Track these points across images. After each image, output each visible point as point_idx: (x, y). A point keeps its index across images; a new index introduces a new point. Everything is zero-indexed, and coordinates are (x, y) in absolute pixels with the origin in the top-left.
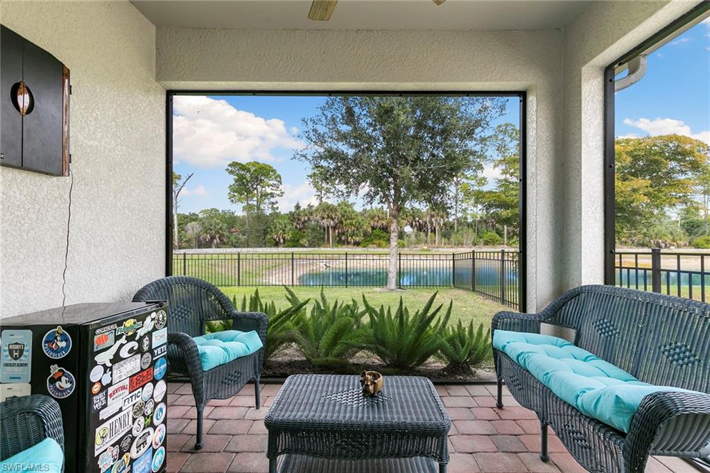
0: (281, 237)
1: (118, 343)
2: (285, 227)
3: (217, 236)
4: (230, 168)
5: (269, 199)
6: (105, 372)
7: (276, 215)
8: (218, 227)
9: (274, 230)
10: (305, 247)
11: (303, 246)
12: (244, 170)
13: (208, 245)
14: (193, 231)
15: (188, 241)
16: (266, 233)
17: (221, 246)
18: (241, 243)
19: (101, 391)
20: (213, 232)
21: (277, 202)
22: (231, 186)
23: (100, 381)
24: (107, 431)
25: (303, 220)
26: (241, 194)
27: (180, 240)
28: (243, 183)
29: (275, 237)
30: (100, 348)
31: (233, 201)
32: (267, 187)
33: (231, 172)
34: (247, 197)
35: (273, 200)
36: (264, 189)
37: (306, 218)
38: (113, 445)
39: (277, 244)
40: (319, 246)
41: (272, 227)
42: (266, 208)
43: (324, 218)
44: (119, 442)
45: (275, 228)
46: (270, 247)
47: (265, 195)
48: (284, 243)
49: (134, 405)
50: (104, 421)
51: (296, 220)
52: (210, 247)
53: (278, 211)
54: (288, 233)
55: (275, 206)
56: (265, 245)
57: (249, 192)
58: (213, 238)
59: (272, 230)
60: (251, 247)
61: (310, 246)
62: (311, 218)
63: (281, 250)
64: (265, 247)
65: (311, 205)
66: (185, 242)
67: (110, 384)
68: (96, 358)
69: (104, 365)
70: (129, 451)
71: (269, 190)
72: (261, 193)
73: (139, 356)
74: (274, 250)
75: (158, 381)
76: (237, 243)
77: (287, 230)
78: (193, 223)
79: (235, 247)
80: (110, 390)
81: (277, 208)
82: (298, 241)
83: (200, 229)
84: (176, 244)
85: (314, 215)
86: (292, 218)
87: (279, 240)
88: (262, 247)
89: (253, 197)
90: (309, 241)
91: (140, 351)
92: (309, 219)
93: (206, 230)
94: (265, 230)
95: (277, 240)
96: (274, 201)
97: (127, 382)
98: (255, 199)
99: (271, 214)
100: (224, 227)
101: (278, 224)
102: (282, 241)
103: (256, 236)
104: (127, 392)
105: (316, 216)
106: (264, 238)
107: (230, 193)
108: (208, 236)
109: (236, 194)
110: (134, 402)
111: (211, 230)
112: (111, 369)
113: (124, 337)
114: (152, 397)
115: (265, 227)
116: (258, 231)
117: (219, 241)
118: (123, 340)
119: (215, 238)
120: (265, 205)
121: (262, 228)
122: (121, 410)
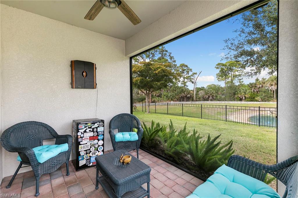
0: (243, 96)
1: (86, 128)
2: (246, 91)
3: (211, 96)
4: (217, 66)
5: (238, 78)
6: (82, 134)
7: (242, 85)
8: (211, 92)
9: (239, 93)
10: (259, 101)
11: (257, 101)
12: (223, 66)
13: (207, 100)
14: (201, 94)
15: (199, 98)
16: (234, 94)
17: (213, 100)
18: (222, 99)
19: (80, 138)
20: (209, 94)
21: (242, 79)
22: (217, 74)
23: (80, 136)
24: (82, 147)
25: (258, 87)
26: (222, 77)
27: (196, 98)
28: (223, 72)
29: (240, 96)
30: (80, 128)
31: (219, 80)
32: (236, 72)
33: (217, 68)
34: (226, 78)
35: (239, 78)
36: (235, 73)
37: (261, 86)
38: (84, 151)
39: (241, 100)
40: (269, 101)
41: (238, 91)
42: (236, 82)
43: (272, 85)
44: (86, 151)
45: (240, 92)
46: (237, 101)
47: (235, 76)
48: (245, 99)
49: (91, 144)
50: (81, 144)
51: (254, 87)
52: (208, 101)
53: (243, 83)
54: (248, 94)
55: (241, 81)
56: (234, 100)
57: (226, 75)
58: (209, 97)
59: (238, 93)
60: (227, 101)
61: (262, 101)
62: (264, 85)
63: (243, 102)
64: (234, 101)
65: (264, 78)
66: (198, 98)
67: (83, 137)
68: (79, 130)
69: (81, 132)
70: (89, 154)
71: (237, 73)
72: (233, 75)
73: (93, 132)
74: (239, 102)
75: (100, 140)
76: (220, 99)
77: (247, 93)
78: (201, 91)
79: (219, 101)
80: (83, 138)
81: (243, 82)
82: (254, 98)
83: (204, 93)
84: (195, 99)
85: (266, 83)
86: (251, 86)
87: (242, 98)
88: (232, 101)
89: (229, 78)
90: (261, 98)
91: (93, 131)
92: (262, 87)
93: (206, 94)
94: (234, 93)
95: (241, 97)
96: (241, 78)
97: (89, 138)
98: (230, 78)
99: (239, 85)
100: (214, 92)
101: (241, 90)
102: (244, 98)
103: (230, 96)
104: (89, 140)
105: (267, 84)
106: (234, 97)
107: (217, 77)
108: (207, 96)
109: (220, 77)
110: (91, 143)
111: (208, 93)
112: (83, 134)
113: (88, 127)
114: (97, 143)
115: (234, 92)
116: (230, 93)
117: (211, 98)
118: (87, 128)
119: (210, 97)
120: (235, 81)
121: (232, 92)
122: (86, 144)
